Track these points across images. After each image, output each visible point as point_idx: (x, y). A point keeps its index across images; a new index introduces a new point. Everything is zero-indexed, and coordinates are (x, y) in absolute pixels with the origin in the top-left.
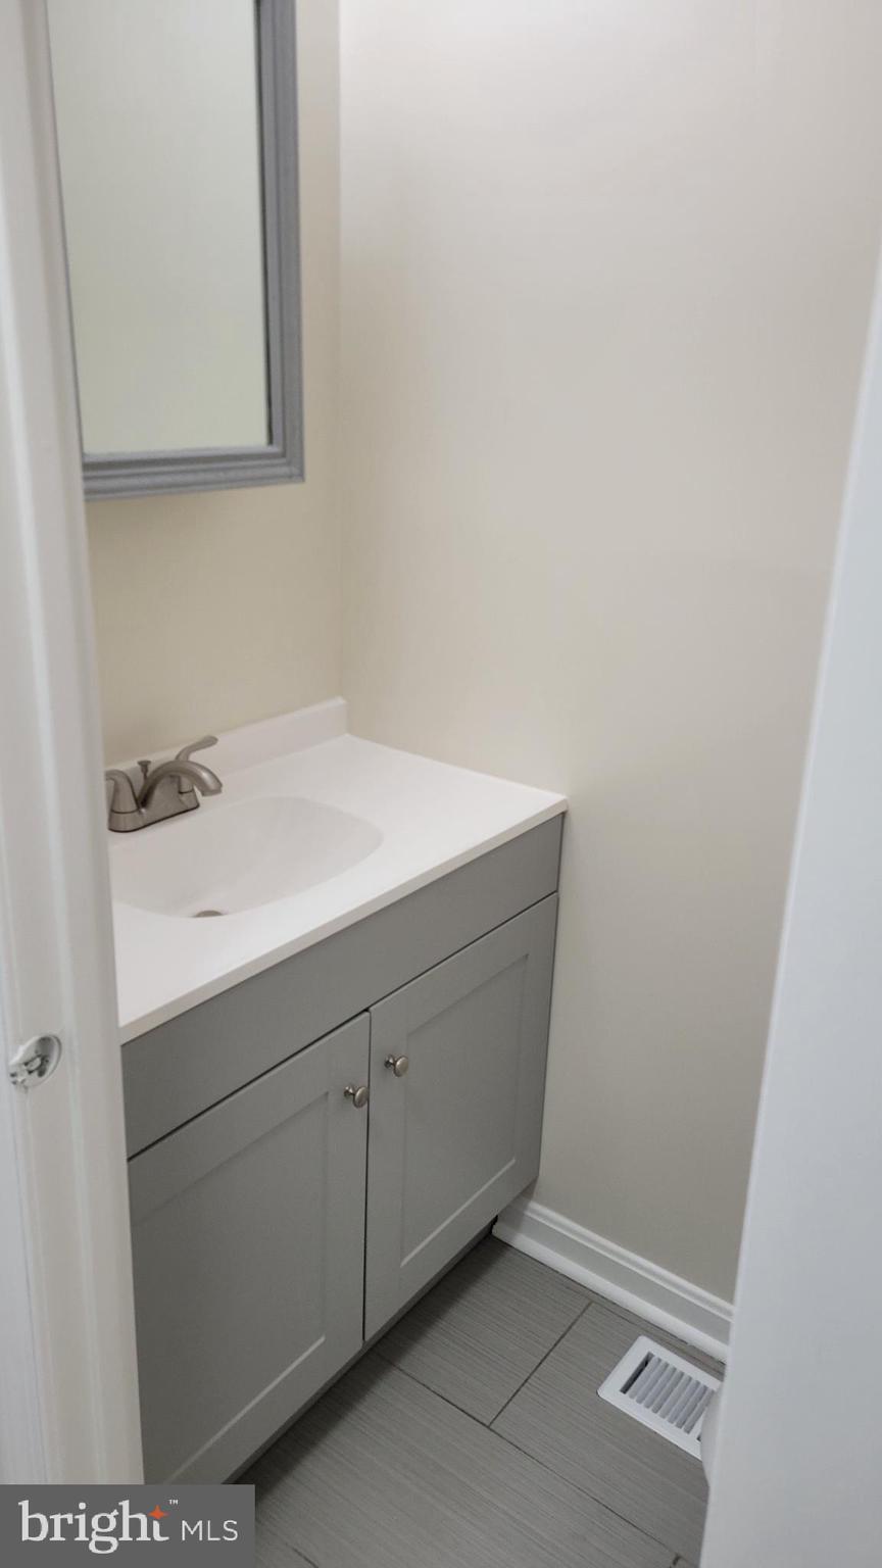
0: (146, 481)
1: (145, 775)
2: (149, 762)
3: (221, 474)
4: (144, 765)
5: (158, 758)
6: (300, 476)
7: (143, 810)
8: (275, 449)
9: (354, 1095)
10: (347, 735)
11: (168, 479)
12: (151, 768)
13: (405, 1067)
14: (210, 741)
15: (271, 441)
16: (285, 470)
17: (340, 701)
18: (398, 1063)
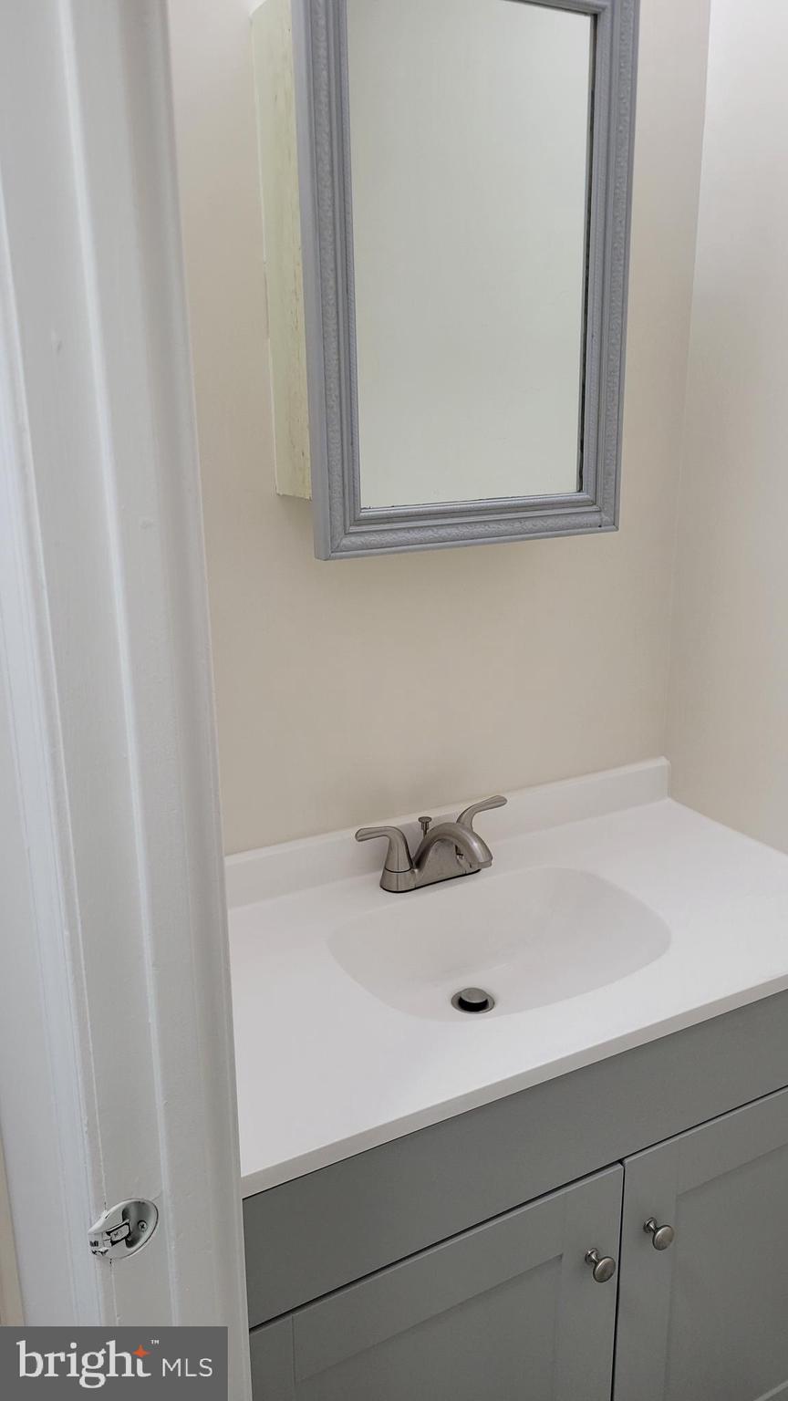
0: (429, 534)
1: (425, 833)
2: (430, 819)
3: (517, 525)
4: (425, 822)
5: (443, 814)
6: (614, 524)
7: (416, 871)
8: (583, 496)
9: (596, 1264)
10: (668, 800)
11: (454, 531)
12: (431, 825)
13: (670, 1237)
14: (499, 802)
15: (580, 490)
16: (596, 518)
17: (663, 762)
18: (659, 1232)
